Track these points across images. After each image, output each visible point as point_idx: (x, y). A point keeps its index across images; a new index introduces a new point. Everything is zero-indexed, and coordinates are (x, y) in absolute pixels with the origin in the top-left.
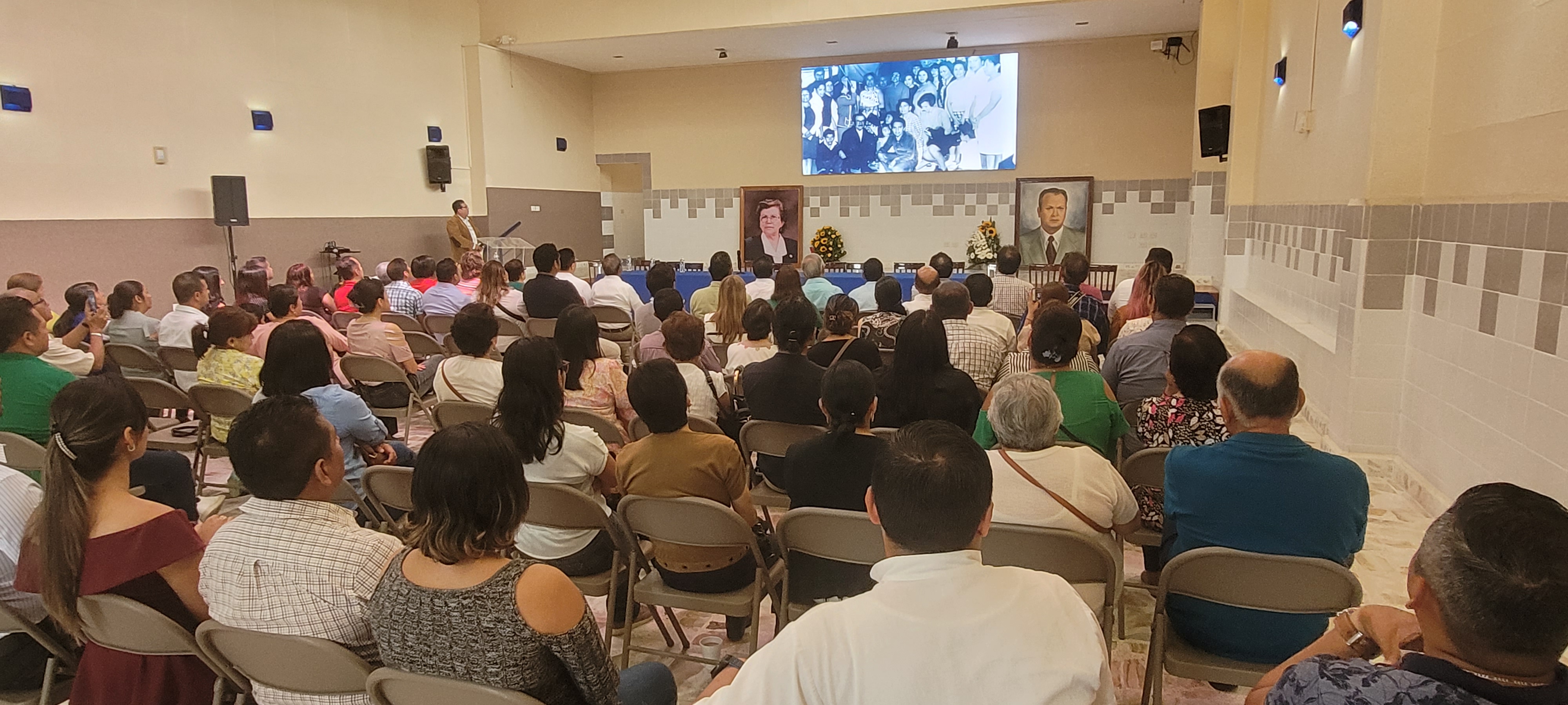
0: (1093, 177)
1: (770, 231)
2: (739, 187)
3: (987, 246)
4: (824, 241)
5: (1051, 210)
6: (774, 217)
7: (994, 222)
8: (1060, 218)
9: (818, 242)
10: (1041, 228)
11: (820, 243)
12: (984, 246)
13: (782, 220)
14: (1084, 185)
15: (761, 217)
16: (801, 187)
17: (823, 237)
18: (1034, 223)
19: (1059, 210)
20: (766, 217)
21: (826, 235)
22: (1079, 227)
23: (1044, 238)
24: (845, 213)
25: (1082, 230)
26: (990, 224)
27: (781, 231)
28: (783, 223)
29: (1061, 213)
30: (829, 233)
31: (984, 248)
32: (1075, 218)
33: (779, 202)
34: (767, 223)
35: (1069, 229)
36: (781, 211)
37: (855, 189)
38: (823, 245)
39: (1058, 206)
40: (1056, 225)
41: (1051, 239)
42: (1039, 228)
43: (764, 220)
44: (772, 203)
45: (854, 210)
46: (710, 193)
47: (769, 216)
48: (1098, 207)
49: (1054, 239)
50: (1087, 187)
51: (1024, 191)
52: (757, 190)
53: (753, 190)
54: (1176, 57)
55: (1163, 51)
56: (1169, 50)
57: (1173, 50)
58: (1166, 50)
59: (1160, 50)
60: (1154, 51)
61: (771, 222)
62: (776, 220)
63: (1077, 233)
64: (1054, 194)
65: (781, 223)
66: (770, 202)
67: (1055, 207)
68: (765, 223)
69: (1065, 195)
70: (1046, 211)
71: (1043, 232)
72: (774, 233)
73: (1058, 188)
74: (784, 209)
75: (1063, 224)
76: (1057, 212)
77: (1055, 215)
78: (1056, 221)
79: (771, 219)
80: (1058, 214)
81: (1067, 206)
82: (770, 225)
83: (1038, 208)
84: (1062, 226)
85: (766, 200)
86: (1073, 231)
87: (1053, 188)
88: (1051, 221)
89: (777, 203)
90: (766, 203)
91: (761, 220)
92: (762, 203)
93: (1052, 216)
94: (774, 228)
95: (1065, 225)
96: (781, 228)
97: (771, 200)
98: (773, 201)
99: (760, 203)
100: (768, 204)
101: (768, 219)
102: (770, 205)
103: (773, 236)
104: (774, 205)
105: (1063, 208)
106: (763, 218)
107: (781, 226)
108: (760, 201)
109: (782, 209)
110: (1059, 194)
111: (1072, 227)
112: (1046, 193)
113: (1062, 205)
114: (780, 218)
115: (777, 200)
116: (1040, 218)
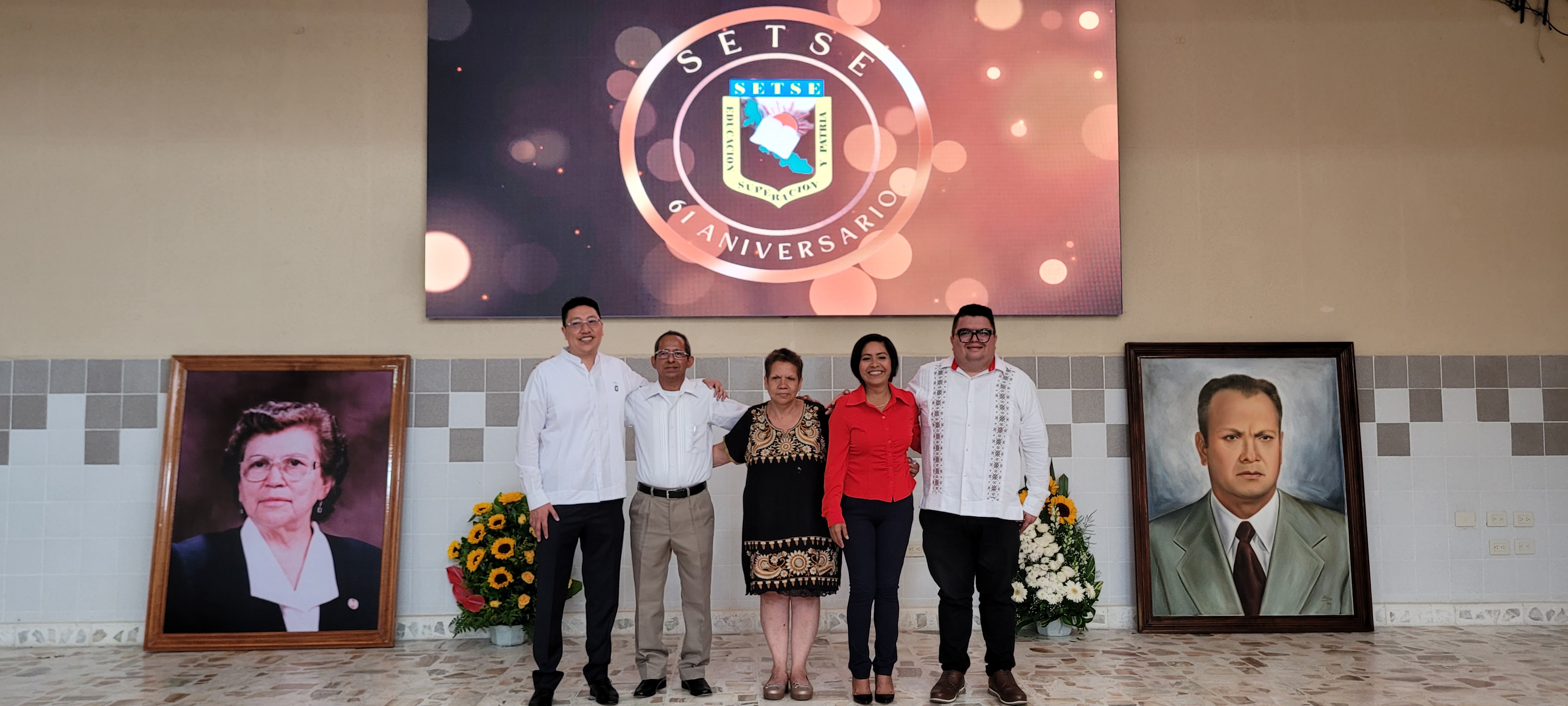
0: (1348, 344)
1: (280, 514)
3: (1061, 558)
4: (504, 549)
5: (1239, 443)
6: (296, 463)
7: (1064, 479)
8: (1267, 467)
9: (481, 552)
10: (1213, 495)
11: (489, 555)
12: (1054, 558)
13: (326, 472)
14: (1326, 367)
15: (244, 465)
17: (497, 534)
18: (1190, 481)
19: (1259, 442)
20: (263, 463)
21: (511, 527)
22: (1325, 496)
23: (1225, 528)
25: (1333, 505)
27: (322, 514)
28: (331, 484)
29: (1267, 451)
31: (1054, 565)
32: (1310, 470)
33: (320, 411)
34: (267, 484)
35: (1297, 500)
36: (323, 441)
38: (498, 563)
39: (1256, 431)
40: (1256, 488)
41: (1246, 532)
42: (1208, 494)
43: (258, 474)
46: (69, 375)
47: (277, 460)
49: (1253, 533)
50: (1334, 374)
51: (1150, 381)
52: (236, 369)
53: (224, 368)
54: (1543, 16)
61: (283, 479)
62: (304, 474)
63: (1319, 512)
64: (1240, 392)
65: (321, 481)
66: (286, 409)
67: (1247, 433)
68: (261, 483)
69: (1275, 398)
70: (1221, 445)
71: (1218, 509)
72: (293, 521)
73: (1253, 376)
74: (335, 437)
75: (1278, 486)
76: (1255, 448)
77: (1250, 458)
78: (1254, 477)
79: (285, 469)
80: (1258, 455)
81: (1282, 430)
82: (279, 489)
83: (1197, 435)
84: (1276, 492)
85: (272, 403)
86: (1307, 505)
87: (1237, 376)
88: (1239, 477)
89: (310, 414)
90: (269, 413)
91: (246, 474)
92: (252, 414)
93: (1242, 462)
94: (291, 501)
95: (1284, 490)
96: (318, 502)
97: (288, 404)
98: (296, 407)
99: (246, 412)
100: (275, 416)
101: (275, 470)
102: (285, 419)
103: (288, 529)
104: (300, 420)
105: (1271, 438)
106: (252, 466)
107: (321, 496)
108: (248, 409)
109: (329, 436)
110: (1256, 393)
111: (1303, 496)
112: (1216, 390)
113: (1270, 428)
114: (317, 465)
115: (309, 406)
116: (1206, 467)
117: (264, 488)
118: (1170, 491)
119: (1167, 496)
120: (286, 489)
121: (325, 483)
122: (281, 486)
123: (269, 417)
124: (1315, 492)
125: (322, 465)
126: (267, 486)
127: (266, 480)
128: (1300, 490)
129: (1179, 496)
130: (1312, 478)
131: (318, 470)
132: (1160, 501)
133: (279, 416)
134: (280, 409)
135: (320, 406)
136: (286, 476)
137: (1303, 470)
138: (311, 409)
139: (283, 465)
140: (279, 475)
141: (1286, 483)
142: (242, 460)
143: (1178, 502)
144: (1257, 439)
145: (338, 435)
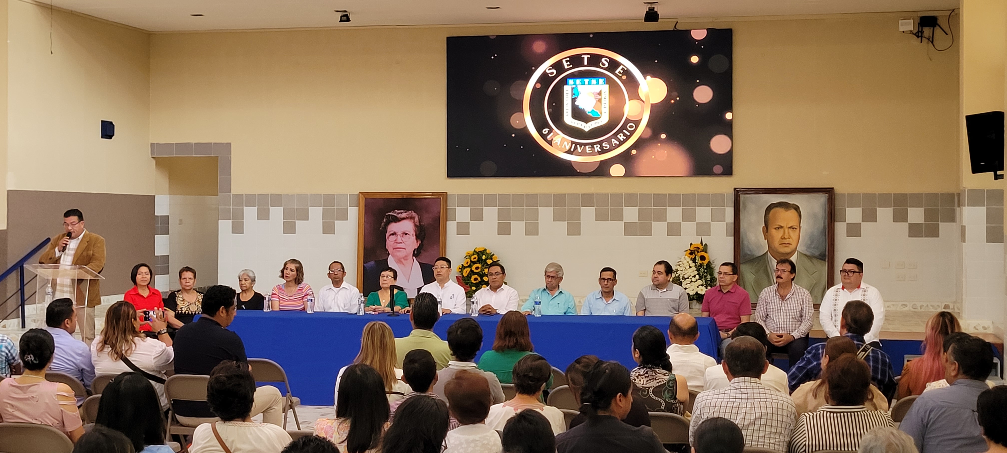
0: (833, 188)
1: (401, 254)
2: (357, 193)
3: (697, 277)
4: (477, 268)
5: (781, 231)
6: (406, 234)
7: (706, 245)
8: (793, 241)
9: (469, 269)
11: (471, 271)
13: (417, 237)
14: (822, 198)
15: (387, 235)
16: (445, 194)
17: (474, 263)
18: (759, 247)
20: (394, 234)
21: (480, 260)
22: (817, 253)
23: (773, 267)
24: (504, 230)
25: (821, 257)
26: (701, 247)
27: (417, 254)
28: (419, 242)
29: (794, 235)
30: (484, 257)
31: (694, 279)
32: (812, 242)
33: (414, 214)
35: (806, 255)
36: (416, 226)
37: (518, 199)
38: (475, 273)
39: (790, 226)
40: (788, 250)
42: (767, 252)
43: (392, 238)
44: (404, 215)
45: (517, 227)
46: (316, 200)
47: (399, 233)
48: (840, 228)
50: (826, 201)
51: (744, 204)
52: (383, 197)
53: (378, 197)
54: (931, 40)
55: (914, 32)
56: (922, 32)
57: (927, 31)
58: (918, 32)
59: (911, 31)
60: (903, 32)
61: (402, 240)
62: (409, 238)
63: (815, 261)
64: (783, 209)
65: (416, 241)
66: (401, 213)
67: (785, 227)
68: (393, 242)
69: (799, 211)
70: (773, 232)
71: (771, 259)
72: (406, 256)
73: (789, 202)
74: (420, 224)
75: (797, 249)
76: (789, 233)
77: (786, 237)
78: (787, 245)
79: (402, 236)
80: (790, 236)
81: (801, 225)
82: (401, 244)
83: (763, 227)
84: (796, 252)
85: (396, 211)
86: (810, 257)
87: (782, 202)
88: (781, 245)
89: (410, 215)
90: (395, 215)
91: (388, 238)
92: (389, 215)
93: (782, 239)
94: (405, 249)
95: (800, 251)
96: (415, 249)
97: (402, 211)
98: (405, 212)
99: (387, 214)
100: (397, 216)
101: (398, 236)
102: (401, 217)
103: (405, 260)
104: (407, 217)
105: (796, 229)
106: (390, 235)
107: (416, 248)
108: (387, 213)
109: (418, 224)
110: (790, 209)
111: (808, 254)
112: (773, 208)
113: (795, 224)
114: (414, 235)
115: (410, 212)
116: (767, 241)
117: (395, 244)
118: (750, 251)
119: (749, 253)
120: (403, 244)
121: (417, 242)
122: (401, 243)
123: (395, 216)
124: (814, 252)
125: (416, 235)
126: (396, 243)
127: (396, 240)
128: (808, 251)
129: (754, 253)
130: (813, 246)
131: (415, 237)
132: (746, 254)
133: (399, 216)
134: (399, 213)
135: (414, 212)
136: (403, 239)
137: (809, 243)
138: (410, 213)
139: (402, 235)
140: (400, 239)
141: (801, 248)
142: (387, 232)
143: (753, 256)
144: (790, 229)
145: (421, 223)
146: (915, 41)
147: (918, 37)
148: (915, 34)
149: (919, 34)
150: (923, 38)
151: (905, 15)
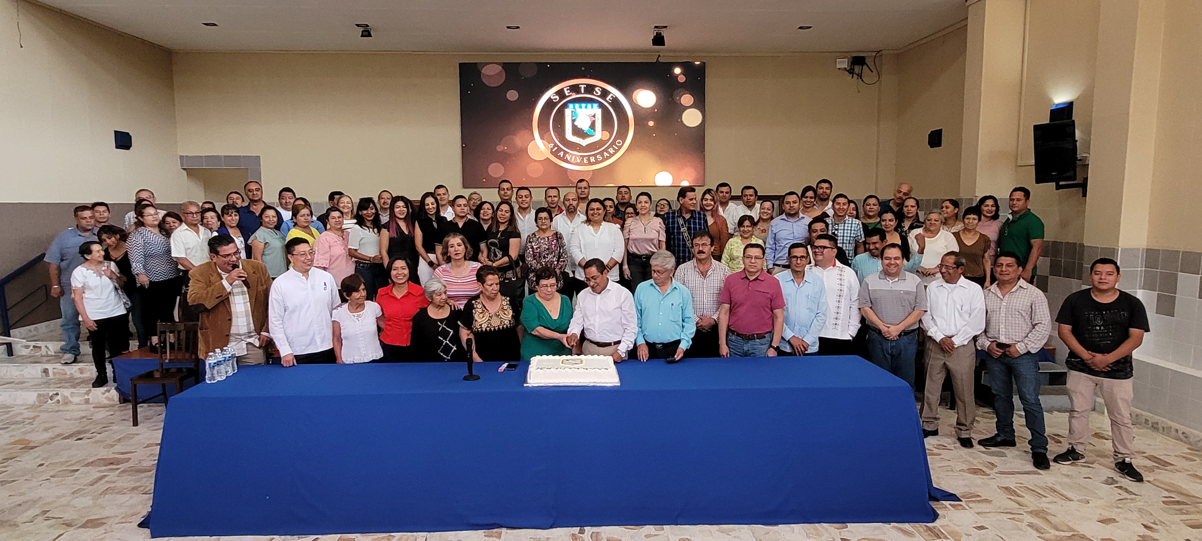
54: (860, 76)
55: (848, 69)
56: (854, 69)
57: (857, 69)
58: (851, 69)
59: (845, 68)
60: (839, 69)
146: (848, 77)
147: (850, 73)
148: (848, 71)
149: (851, 71)
150: (854, 75)
151: (842, 54)
